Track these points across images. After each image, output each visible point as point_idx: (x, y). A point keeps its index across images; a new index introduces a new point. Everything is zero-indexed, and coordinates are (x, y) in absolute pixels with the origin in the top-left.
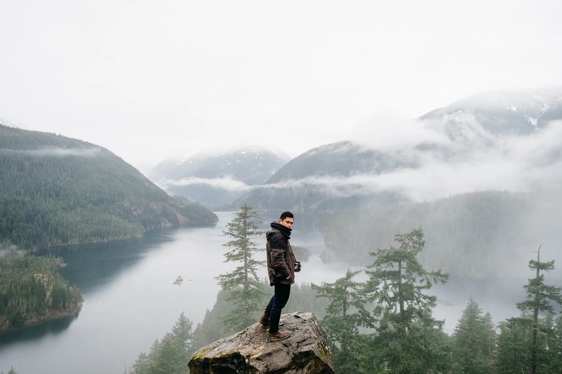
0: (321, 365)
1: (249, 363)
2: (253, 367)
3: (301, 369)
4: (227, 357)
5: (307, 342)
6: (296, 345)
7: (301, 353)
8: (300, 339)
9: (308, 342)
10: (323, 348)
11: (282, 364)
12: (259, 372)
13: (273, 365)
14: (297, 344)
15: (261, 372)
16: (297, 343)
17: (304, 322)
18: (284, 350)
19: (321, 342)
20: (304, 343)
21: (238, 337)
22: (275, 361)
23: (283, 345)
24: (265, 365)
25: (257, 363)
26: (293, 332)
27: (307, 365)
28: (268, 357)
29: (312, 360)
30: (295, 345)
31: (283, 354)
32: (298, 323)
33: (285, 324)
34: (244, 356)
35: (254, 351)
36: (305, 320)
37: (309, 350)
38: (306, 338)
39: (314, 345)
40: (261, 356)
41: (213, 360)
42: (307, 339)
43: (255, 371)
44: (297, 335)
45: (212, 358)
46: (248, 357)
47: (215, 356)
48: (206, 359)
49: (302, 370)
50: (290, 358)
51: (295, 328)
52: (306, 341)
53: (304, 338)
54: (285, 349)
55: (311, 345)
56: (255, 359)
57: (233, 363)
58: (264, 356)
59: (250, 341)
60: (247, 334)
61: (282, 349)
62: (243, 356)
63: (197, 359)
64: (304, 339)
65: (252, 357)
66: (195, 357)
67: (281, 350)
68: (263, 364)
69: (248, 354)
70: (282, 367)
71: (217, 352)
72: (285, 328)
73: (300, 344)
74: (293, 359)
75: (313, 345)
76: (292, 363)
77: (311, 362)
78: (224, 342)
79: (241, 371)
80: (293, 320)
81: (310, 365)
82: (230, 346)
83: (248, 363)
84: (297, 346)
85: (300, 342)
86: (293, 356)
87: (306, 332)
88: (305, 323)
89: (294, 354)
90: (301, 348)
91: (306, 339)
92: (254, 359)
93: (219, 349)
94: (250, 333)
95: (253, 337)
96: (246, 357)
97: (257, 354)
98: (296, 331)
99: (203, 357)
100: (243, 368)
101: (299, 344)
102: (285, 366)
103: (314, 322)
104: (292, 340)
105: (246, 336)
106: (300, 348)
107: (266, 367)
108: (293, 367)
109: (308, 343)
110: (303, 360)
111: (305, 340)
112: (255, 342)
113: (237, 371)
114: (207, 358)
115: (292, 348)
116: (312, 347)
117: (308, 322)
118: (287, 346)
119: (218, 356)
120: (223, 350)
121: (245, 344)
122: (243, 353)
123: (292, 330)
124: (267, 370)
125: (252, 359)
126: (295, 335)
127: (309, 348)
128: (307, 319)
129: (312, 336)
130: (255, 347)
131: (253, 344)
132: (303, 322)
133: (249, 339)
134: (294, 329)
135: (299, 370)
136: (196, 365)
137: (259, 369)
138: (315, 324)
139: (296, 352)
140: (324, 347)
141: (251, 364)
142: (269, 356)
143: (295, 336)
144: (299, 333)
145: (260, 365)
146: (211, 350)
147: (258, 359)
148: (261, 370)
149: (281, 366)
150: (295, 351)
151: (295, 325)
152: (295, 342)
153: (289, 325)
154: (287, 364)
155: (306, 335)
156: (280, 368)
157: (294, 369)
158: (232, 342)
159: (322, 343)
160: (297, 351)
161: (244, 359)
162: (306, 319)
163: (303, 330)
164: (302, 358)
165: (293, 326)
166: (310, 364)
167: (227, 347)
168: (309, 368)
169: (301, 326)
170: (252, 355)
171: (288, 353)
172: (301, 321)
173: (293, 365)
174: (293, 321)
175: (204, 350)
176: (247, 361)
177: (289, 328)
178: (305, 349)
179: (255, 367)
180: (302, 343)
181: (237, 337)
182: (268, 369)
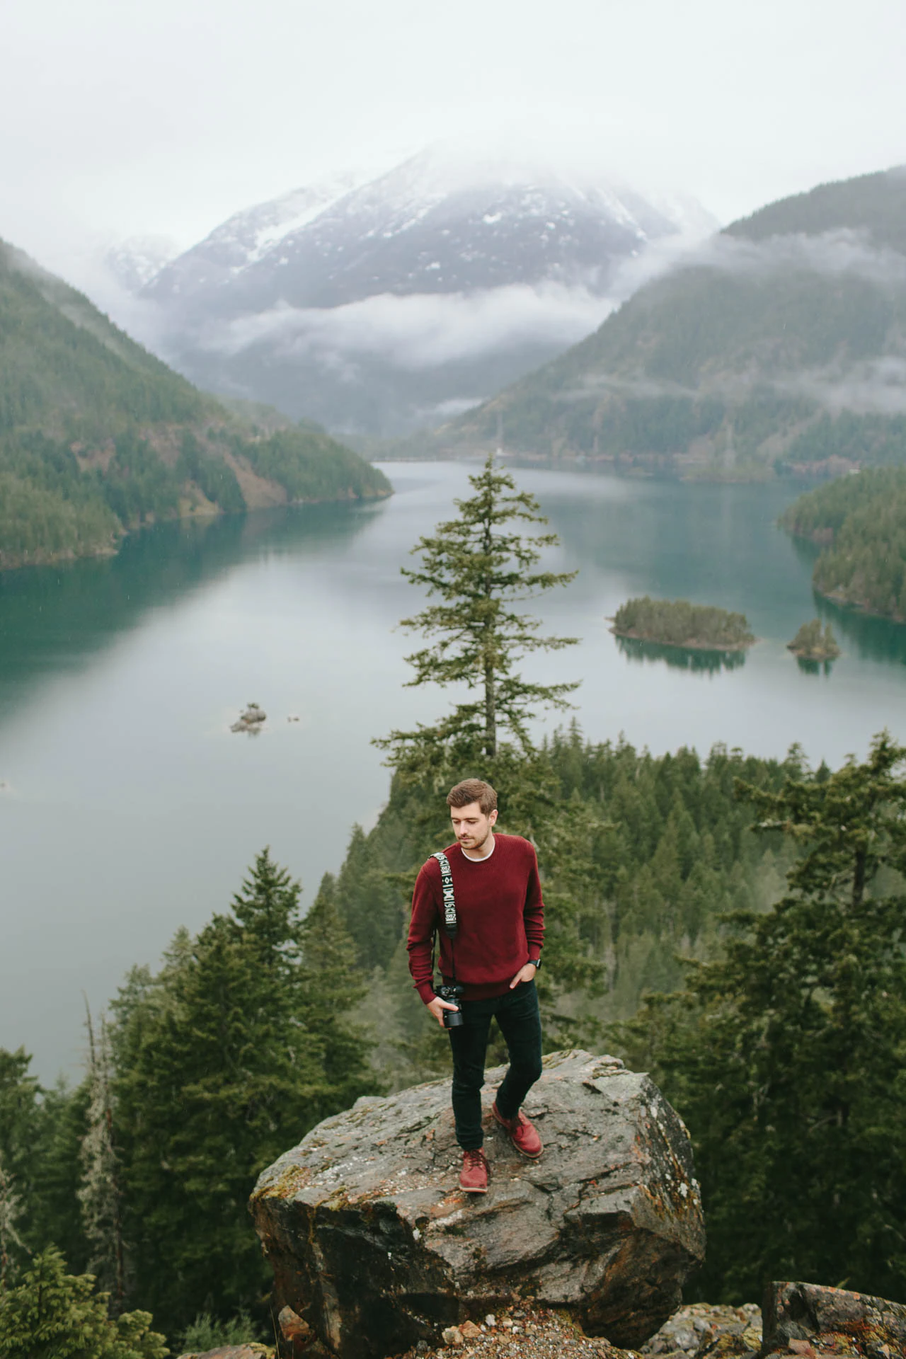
0: (657, 1249)
1: (421, 1241)
2: (434, 1255)
3: (588, 1262)
4: (360, 1210)
5: (612, 1180)
6: (577, 1189)
7: (588, 1218)
8: (592, 1170)
9: (617, 1180)
10: (669, 1193)
11: (528, 1248)
12: (453, 1271)
13: (496, 1251)
14: (580, 1186)
15: (457, 1272)
16: (581, 1181)
17: (613, 1108)
18: (537, 1204)
19: (663, 1176)
20: (605, 1183)
21: (400, 1138)
22: (506, 1237)
23: (536, 1186)
24: (472, 1249)
25: (449, 1242)
26: (571, 1144)
27: (607, 1251)
28: (484, 1225)
29: (623, 1238)
30: (572, 1188)
31: (533, 1214)
32: (592, 1110)
33: (549, 1113)
34: (410, 1218)
35: (440, 1205)
36: (616, 1104)
37: (614, 1211)
38: (612, 1167)
39: (634, 1192)
40: (463, 1222)
41: (317, 1214)
42: (617, 1169)
43: (440, 1265)
44: (581, 1155)
45: (315, 1205)
46: (422, 1222)
47: (325, 1202)
48: (299, 1206)
49: (591, 1265)
50: (554, 1230)
51: (581, 1129)
52: (610, 1177)
53: (606, 1166)
54: (542, 1201)
55: (624, 1191)
56: (443, 1232)
57: (376, 1231)
58: (471, 1222)
59: (433, 1160)
60: (425, 1138)
61: (530, 1199)
62: (405, 1220)
63: (273, 1198)
64: (606, 1170)
65: (432, 1225)
66: (268, 1190)
67: (527, 1202)
68: (466, 1248)
69: (419, 1215)
70: (526, 1256)
71: (334, 1186)
72: (548, 1125)
73: (590, 1188)
74: (563, 1233)
75: (631, 1194)
76: (560, 1243)
77: (619, 1243)
78: (356, 1148)
79: (399, 1257)
80: (577, 1098)
81: (616, 1255)
82: (372, 1171)
83: (420, 1239)
84: (580, 1192)
85: (590, 1180)
86: (562, 1225)
87: (614, 1147)
88: (615, 1113)
89: (566, 1219)
90: (592, 1202)
91: (612, 1171)
92: (438, 1231)
93: (338, 1175)
94: (434, 1134)
95: (443, 1150)
96: (414, 1223)
97: (450, 1214)
98: (583, 1140)
99: (289, 1196)
100: (405, 1250)
101: (586, 1187)
102: (535, 1255)
103: (649, 1110)
104: (565, 1174)
105: (422, 1145)
106: (588, 1200)
107: (475, 1256)
108: (560, 1256)
109: (615, 1185)
110: (595, 1237)
111: (606, 1175)
112: (448, 1167)
113: (390, 1254)
114: (300, 1202)
115: (563, 1199)
116: (628, 1202)
117: (627, 1110)
118: (548, 1192)
119: (334, 1205)
120: (351, 1181)
121: (417, 1170)
122: (406, 1210)
123: (570, 1135)
124: (477, 1265)
125: (432, 1231)
126: (575, 1157)
127: (616, 1205)
128: (622, 1099)
129: (633, 1159)
130: (446, 1191)
131: (443, 1173)
132: (608, 1110)
133: (430, 1155)
134: (576, 1131)
135: (583, 1263)
136: (269, 1214)
137: (452, 1264)
138: (649, 1115)
139: (574, 1213)
140: (675, 1189)
141: (431, 1245)
142: (487, 1221)
143: (576, 1160)
144: (589, 1151)
145: (455, 1251)
146: (316, 1173)
147: (451, 1230)
148: (458, 1265)
149: (523, 1253)
150: (571, 1208)
151: (582, 1119)
152: (573, 1180)
153: (562, 1117)
154: (544, 1248)
155: (612, 1156)
156: (520, 1260)
157: (564, 1260)
158: (381, 1153)
159: (668, 1177)
160: (578, 1209)
161: (409, 1229)
162: (620, 1101)
163: (603, 1141)
164: (592, 1232)
165: (575, 1122)
166: (615, 1249)
167: (362, 1170)
168: (615, 1259)
169: (600, 1125)
170: (435, 1219)
171: (549, 1214)
172: (602, 1106)
173: (563, 1249)
174: (577, 1102)
175: (293, 1171)
176: (416, 1234)
177: (560, 1126)
178: (605, 1205)
179: (440, 1255)
180: (597, 1183)
181: (396, 1139)
182: (483, 1261)
